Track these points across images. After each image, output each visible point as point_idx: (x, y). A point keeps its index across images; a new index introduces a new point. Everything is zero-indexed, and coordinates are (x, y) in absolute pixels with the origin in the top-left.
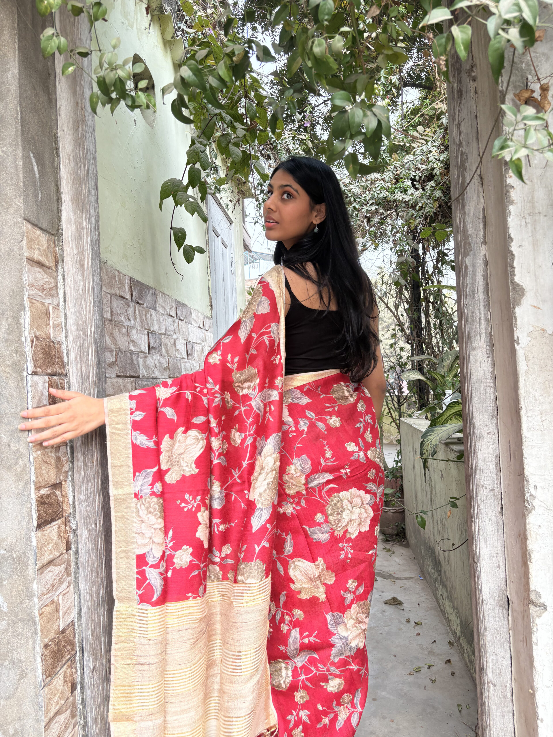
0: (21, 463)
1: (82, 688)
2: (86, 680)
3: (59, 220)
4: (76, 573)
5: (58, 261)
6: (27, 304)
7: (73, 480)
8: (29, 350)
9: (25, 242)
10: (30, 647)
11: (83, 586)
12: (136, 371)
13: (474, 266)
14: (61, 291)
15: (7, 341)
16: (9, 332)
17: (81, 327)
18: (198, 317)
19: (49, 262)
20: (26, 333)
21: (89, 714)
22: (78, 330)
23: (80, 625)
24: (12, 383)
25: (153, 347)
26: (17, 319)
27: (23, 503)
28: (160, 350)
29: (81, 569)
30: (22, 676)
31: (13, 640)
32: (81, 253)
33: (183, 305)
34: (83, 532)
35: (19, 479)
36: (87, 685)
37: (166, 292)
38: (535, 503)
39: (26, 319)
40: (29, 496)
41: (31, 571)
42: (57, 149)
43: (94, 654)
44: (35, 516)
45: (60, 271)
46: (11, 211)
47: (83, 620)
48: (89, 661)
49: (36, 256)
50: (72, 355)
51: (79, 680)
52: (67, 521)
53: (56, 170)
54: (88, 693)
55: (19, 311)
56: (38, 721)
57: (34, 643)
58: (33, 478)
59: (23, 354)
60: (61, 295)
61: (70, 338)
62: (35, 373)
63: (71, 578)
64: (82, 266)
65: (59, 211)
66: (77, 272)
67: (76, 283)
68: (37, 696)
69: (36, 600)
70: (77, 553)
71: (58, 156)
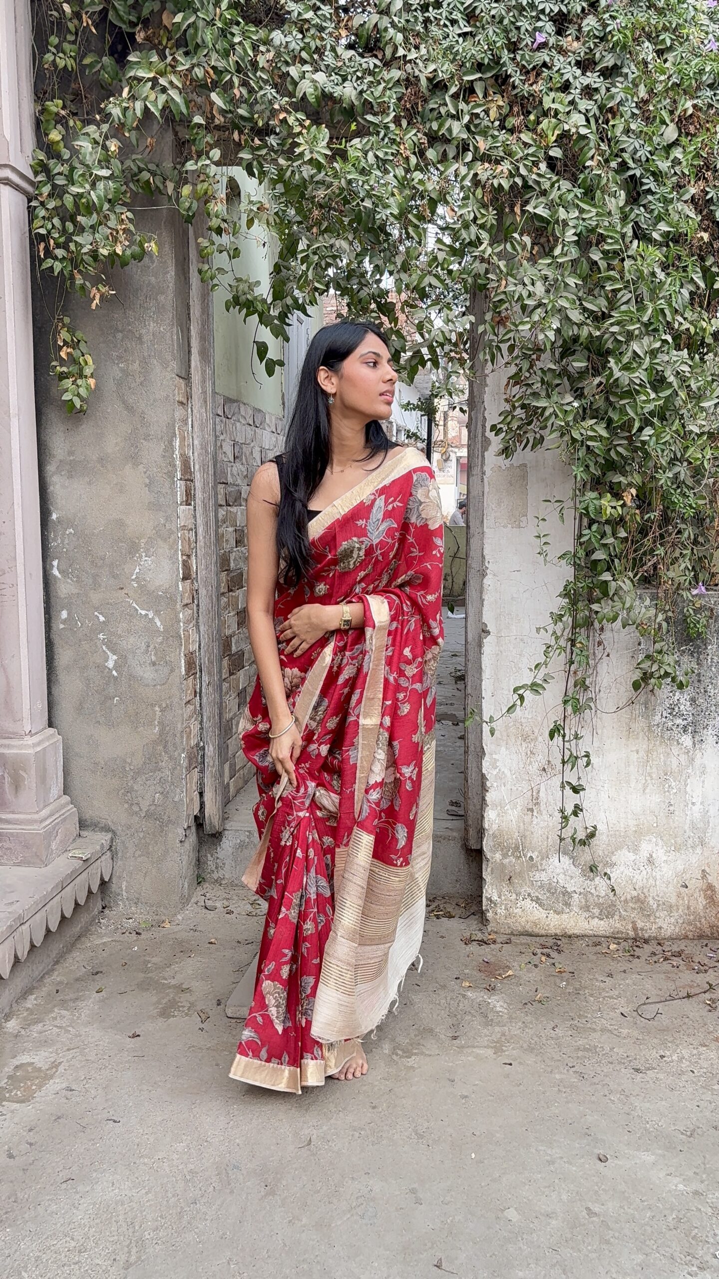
0: (173, 537)
1: (200, 696)
2: (203, 691)
3: (190, 367)
4: (197, 619)
5: (189, 397)
6: (177, 432)
7: (196, 556)
8: (178, 463)
9: (176, 391)
10: (177, 653)
11: (202, 628)
12: (226, 479)
13: (477, 418)
14: (190, 420)
15: (164, 456)
16: (165, 450)
17: (204, 447)
18: (271, 421)
19: (185, 402)
20: (177, 452)
21: (205, 714)
22: (202, 449)
23: (200, 654)
24: (167, 485)
25: (238, 457)
26: (171, 443)
27: (173, 563)
28: (241, 459)
29: (201, 617)
30: (172, 671)
31: (166, 649)
32: (204, 392)
33: (260, 411)
34: (203, 592)
35: (171, 548)
36: (203, 695)
37: (245, 401)
38: (488, 571)
39: (177, 443)
40: (177, 559)
41: (178, 606)
42: (189, 314)
43: (210, 674)
44: (181, 572)
45: (190, 405)
46: (169, 369)
47: (202, 650)
48: (205, 678)
49: (181, 399)
50: (197, 467)
51: (198, 690)
52: (192, 583)
53: (189, 330)
54: (204, 699)
55: (172, 437)
56: (181, 699)
57: (180, 651)
58: (180, 547)
59: (175, 466)
60: (190, 423)
61: (196, 454)
62: (181, 479)
63: (194, 622)
64: (206, 402)
65: (189, 361)
66: (201, 407)
67: (201, 414)
68: (181, 683)
69: (182, 624)
70: (198, 605)
71: (190, 319)
